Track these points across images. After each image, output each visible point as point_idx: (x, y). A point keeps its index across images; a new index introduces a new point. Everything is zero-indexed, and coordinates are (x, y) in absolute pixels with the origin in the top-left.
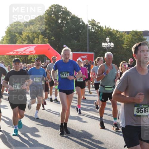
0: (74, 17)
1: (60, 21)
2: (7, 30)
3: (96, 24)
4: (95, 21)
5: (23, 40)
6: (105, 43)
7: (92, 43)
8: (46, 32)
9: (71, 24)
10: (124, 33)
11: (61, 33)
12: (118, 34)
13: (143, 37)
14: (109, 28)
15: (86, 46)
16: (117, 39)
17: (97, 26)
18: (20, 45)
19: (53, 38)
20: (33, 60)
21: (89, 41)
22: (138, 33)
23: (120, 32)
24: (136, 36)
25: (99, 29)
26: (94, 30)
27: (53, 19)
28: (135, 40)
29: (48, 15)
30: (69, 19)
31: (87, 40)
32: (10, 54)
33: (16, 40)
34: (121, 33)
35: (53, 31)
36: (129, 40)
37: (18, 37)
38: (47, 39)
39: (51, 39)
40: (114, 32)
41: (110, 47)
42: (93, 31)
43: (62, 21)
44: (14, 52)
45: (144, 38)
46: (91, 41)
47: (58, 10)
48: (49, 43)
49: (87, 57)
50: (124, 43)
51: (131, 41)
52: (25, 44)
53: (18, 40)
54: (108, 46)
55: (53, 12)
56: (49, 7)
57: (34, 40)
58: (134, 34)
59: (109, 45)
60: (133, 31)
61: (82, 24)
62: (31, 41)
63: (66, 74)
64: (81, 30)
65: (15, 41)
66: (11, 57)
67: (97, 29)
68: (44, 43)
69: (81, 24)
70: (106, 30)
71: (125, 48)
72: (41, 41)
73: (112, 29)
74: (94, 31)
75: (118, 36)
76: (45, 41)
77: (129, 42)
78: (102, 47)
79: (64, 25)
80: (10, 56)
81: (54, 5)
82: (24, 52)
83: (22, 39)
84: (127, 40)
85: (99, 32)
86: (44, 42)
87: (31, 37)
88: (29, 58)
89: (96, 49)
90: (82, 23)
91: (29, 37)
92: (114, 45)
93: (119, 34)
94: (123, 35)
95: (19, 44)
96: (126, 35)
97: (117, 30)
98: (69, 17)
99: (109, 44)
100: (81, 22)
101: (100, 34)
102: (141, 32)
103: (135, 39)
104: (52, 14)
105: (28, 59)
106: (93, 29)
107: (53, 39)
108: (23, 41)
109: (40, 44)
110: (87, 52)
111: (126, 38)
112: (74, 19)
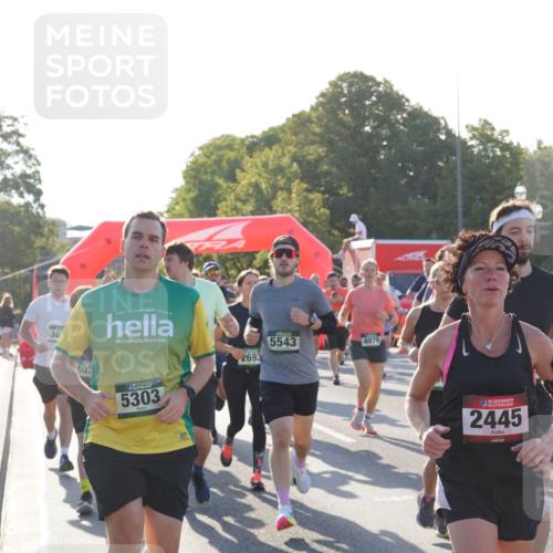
0: (417, 114)
3: (496, 135)
4: (490, 124)
8: (319, 170)
11: (373, 171)
17: (501, 142)
19: (345, 189)
25: (507, 154)
27: (343, 124)
29: (325, 109)
30: (401, 121)
33: (215, 200)
35: (344, 166)
37: (226, 190)
39: (339, 195)
43: (375, 128)
47: (360, 91)
53: (223, 200)
55: (344, 99)
57: (276, 198)
61: (446, 139)
62: (265, 203)
65: (213, 204)
69: (442, 137)
72: (297, 203)
83: (237, 195)
85: (508, 165)
86: (307, 204)
87: (266, 188)
90: (446, 134)
91: (260, 188)
95: (226, 215)
98: (402, 114)
100: (443, 131)
101: (510, 173)
104: (341, 105)
108: (238, 204)
112: (418, 121)
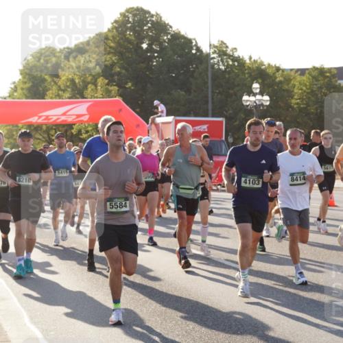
0: (177, 37)
1: (145, 46)
2: (24, 67)
3: (229, 51)
4: (225, 44)
5: (60, 89)
6: (249, 96)
7: (219, 96)
8: (113, 71)
9: (171, 52)
10: (293, 73)
11: (148, 73)
12: (278, 75)
13: (336, 81)
14: (259, 61)
15: (207, 102)
16: (278, 86)
17: (232, 56)
18: (54, 100)
19: (130, 84)
20: (84, 136)
21: (213, 92)
22: (326, 72)
23: (283, 70)
24: (320, 78)
25: (236, 64)
26: (224, 65)
27: (129, 41)
28: (318, 88)
29: (117, 31)
30: (167, 41)
31: (207, 88)
32: (31, 122)
33: (43, 90)
34: (285, 73)
35: (130, 69)
36: (304, 88)
37: (50, 82)
38: (116, 88)
39: (126, 88)
40: (270, 71)
41: (262, 105)
42: (221, 67)
44: (40, 117)
45: (340, 84)
46: (217, 91)
48: (120, 96)
49: (208, 127)
50: (294, 96)
51: (309, 91)
52: (66, 99)
53: (49, 89)
54: (257, 102)
55: (129, 25)
56: (121, 14)
57: (87, 89)
58: (317, 74)
59: (260, 100)
60: (315, 69)
61: (196, 53)
64: (194, 66)
66: (33, 128)
67: (231, 63)
68: (109, 97)
70: (250, 66)
71: (295, 106)
72: (101, 93)
73: (266, 63)
74: (223, 68)
75: (279, 78)
76: (110, 91)
77: (305, 94)
78: (243, 105)
79: (156, 55)
80: (30, 125)
81: (133, 8)
82: (63, 118)
83: (59, 87)
84: (301, 89)
86: (108, 93)
87: (79, 82)
88: (74, 131)
89: (229, 110)
90: (196, 50)
91: (75, 82)
92: (271, 100)
93: (282, 76)
94: (292, 78)
95: (51, 98)
96: (299, 78)
97: (277, 65)
98: (167, 36)
99: (259, 97)
100: (194, 48)
102: (332, 70)
103: (319, 86)
104: (127, 29)
105: (72, 133)
106: (221, 63)
107: (130, 87)
108: (60, 92)
109: (99, 99)
110: (207, 116)
111: (297, 84)
112: (178, 41)
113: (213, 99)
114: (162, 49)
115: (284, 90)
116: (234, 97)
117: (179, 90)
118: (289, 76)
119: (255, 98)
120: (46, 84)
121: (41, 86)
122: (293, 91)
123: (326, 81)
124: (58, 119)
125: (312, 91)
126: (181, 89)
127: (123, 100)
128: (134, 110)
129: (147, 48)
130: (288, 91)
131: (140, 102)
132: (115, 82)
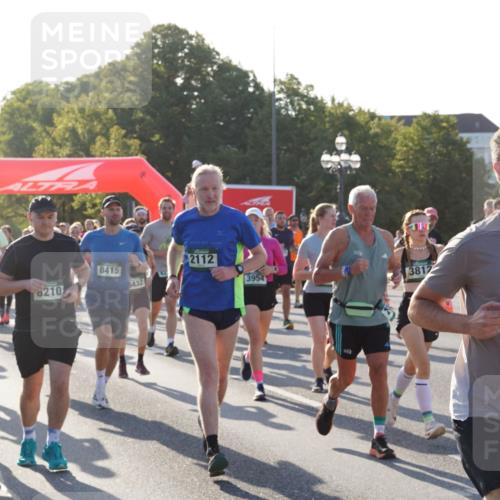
1: (179, 81)
3: (302, 90)
4: (296, 79)
5: (54, 142)
6: (331, 155)
7: (288, 155)
8: (133, 118)
9: (217, 90)
10: (393, 122)
11: (183, 120)
12: (373, 124)
13: (457, 134)
14: (345, 104)
15: (269, 163)
16: (372, 141)
17: (306, 96)
18: (46, 159)
20: (90, 211)
21: (278, 149)
22: (442, 121)
23: (380, 118)
24: (434, 130)
25: (312, 108)
26: (294, 110)
27: (158, 74)
28: (432, 144)
30: (212, 73)
31: (271, 143)
32: (11, 191)
34: (383, 121)
35: (158, 114)
36: (411, 144)
37: (41, 133)
38: (137, 142)
40: (361, 119)
41: (350, 168)
42: (290, 113)
43: (187, 80)
44: (25, 184)
45: (462, 139)
46: (285, 148)
47: (173, 43)
48: (144, 153)
49: (271, 200)
50: (395, 154)
51: (418, 148)
52: (63, 157)
53: (39, 143)
54: (342, 163)
57: (94, 143)
58: (429, 125)
59: (346, 161)
60: (426, 116)
61: (254, 92)
62: (82, 147)
63: (204, 257)
64: (252, 110)
65: (28, 147)
66: (14, 199)
67: (304, 106)
68: (127, 154)
69: (251, 90)
70: (332, 111)
71: (397, 170)
72: (115, 148)
73: (355, 108)
74: (294, 114)
75: (374, 129)
77: (411, 152)
78: (322, 167)
79: (196, 94)
80: (10, 195)
81: (163, 25)
82: (59, 185)
83: (54, 139)
84: (406, 146)
85: (313, 118)
86: (125, 149)
87: (83, 133)
88: (75, 205)
89: (302, 175)
90: (254, 87)
91: (77, 133)
92: (362, 161)
93: (379, 126)
94: (393, 129)
95: (42, 156)
96: (403, 129)
97: (372, 111)
98: (212, 67)
99: (345, 156)
100: (252, 84)
101: (315, 125)
102: (451, 118)
103: (432, 141)
105: (72, 208)
106: (290, 107)
107: (157, 141)
108: (55, 148)
109: (112, 158)
111: (400, 137)
112: (228, 74)
113: (278, 158)
114: (205, 85)
115: (381, 147)
116: (309, 156)
117: (229, 146)
118: (387, 126)
119: (340, 158)
120: (34, 136)
121: (26, 138)
122: (394, 149)
123: (442, 133)
124: (51, 186)
125: (422, 149)
126: (232, 144)
127: (148, 160)
128: (163, 174)
129: (182, 84)
130: (387, 148)
131: (172, 163)
132: (136, 132)
